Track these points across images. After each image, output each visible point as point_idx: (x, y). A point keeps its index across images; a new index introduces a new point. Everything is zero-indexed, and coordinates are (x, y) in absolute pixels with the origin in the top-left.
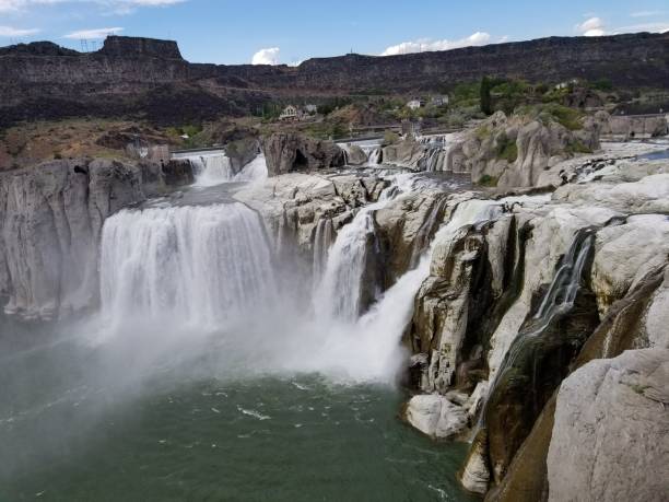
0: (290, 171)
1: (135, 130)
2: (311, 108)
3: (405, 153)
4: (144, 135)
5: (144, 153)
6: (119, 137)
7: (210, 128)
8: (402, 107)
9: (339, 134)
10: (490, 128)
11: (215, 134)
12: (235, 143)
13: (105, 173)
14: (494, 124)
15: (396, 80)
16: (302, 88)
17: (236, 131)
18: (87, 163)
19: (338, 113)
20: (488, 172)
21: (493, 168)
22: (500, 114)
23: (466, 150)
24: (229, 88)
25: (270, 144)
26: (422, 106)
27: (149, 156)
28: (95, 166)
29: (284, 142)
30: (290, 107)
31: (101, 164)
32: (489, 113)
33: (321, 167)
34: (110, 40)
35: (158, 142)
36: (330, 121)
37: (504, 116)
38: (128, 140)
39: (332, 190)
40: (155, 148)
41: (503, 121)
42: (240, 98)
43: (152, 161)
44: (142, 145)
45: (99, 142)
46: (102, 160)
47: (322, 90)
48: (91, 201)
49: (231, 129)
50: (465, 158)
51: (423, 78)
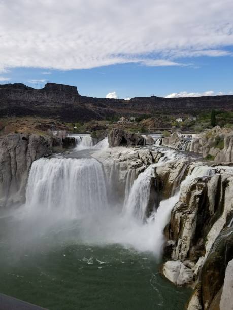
0: (119, 146)
1: (53, 123)
2: (132, 118)
3: (172, 142)
4: (57, 126)
5: (55, 133)
6: (45, 126)
7: (86, 124)
8: (174, 120)
9: (144, 131)
10: (213, 133)
11: (88, 127)
12: (96, 132)
13: (35, 141)
14: (215, 131)
15: (173, 109)
16: (130, 109)
17: (97, 126)
18: (29, 136)
19: (144, 121)
20: (210, 153)
21: (213, 151)
22: (218, 127)
23: (201, 142)
24: (98, 108)
25: (110, 133)
26: (183, 120)
27: (57, 135)
28: (32, 137)
29: (117, 133)
30: (123, 117)
31: (35, 137)
32: (214, 126)
33: (133, 145)
34: (48, 84)
35: (62, 129)
36: (140, 125)
37: (220, 128)
38: (49, 127)
39: (137, 156)
40: (60, 131)
41: (219, 130)
42: (102, 112)
43: (58, 137)
44: (55, 130)
45: (36, 127)
46: (35, 135)
47: (139, 111)
48: (28, 153)
49: (95, 125)
50: (200, 146)
51: (185, 109)
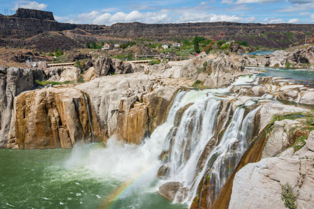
0: (107, 75)
1: (30, 53)
2: (117, 45)
3: (161, 69)
4: (35, 56)
5: (34, 64)
6: (22, 57)
7: (66, 54)
8: (160, 47)
9: (130, 58)
10: (199, 59)
11: (69, 56)
12: (80, 61)
13: (14, 74)
14: (201, 57)
15: (156, 35)
16: (112, 36)
17: (80, 55)
18: (6, 69)
19: (129, 48)
20: (199, 79)
21: (201, 77)
22: (203, 53)
23: (189, 69)
24: (76, 35)
25: (97, 61)
26: (169, 47)
27: (37, 66)
28: (10, 70)
29: (104, 61)
30: (107, 45)
31: (13, 70)
32: (198, 52)
33: (122, 73)
34: (20, 10)
35: (41, 60)
36: (126, 52)
37: (205, 54)
38: (27, 58)
39: (127, 85)
40: (40, 63)
41: (205, 56)
42: (82, 40)
43: (38, 69)
44: (33, 61)
45: (12, 59)
46: (13, 68)
47: (122, 38)
48: (7, 88)
49: (78, 54)
50: (189, 72)
51: (168, 35)
